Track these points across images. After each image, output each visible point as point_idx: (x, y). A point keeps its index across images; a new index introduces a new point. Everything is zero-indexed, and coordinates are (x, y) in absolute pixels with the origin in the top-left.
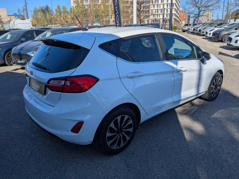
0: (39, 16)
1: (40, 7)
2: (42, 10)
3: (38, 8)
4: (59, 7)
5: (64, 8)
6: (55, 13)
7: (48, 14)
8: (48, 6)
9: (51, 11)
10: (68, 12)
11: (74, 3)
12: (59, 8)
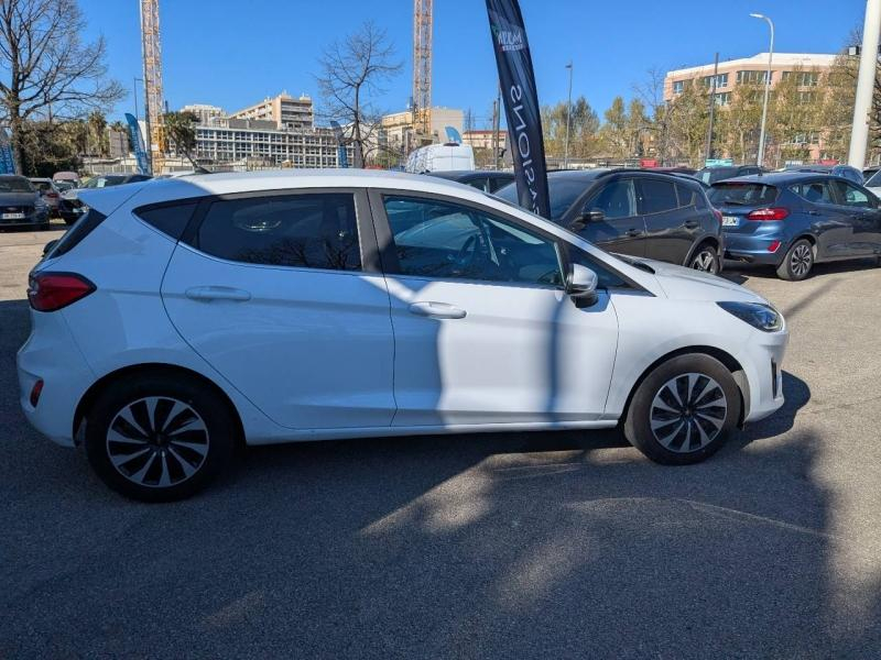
0: (552, 135)
1: (559, 104)
2: (564, 116)
3: (552, 109)
4: (619, 105)
5: (638, 107)
6: (603, 122)
7: (580, 129)
8: (584, 102)
9: (594, 116)
10: (646, 120)
11: (675, 88)
12: (620, 108)
